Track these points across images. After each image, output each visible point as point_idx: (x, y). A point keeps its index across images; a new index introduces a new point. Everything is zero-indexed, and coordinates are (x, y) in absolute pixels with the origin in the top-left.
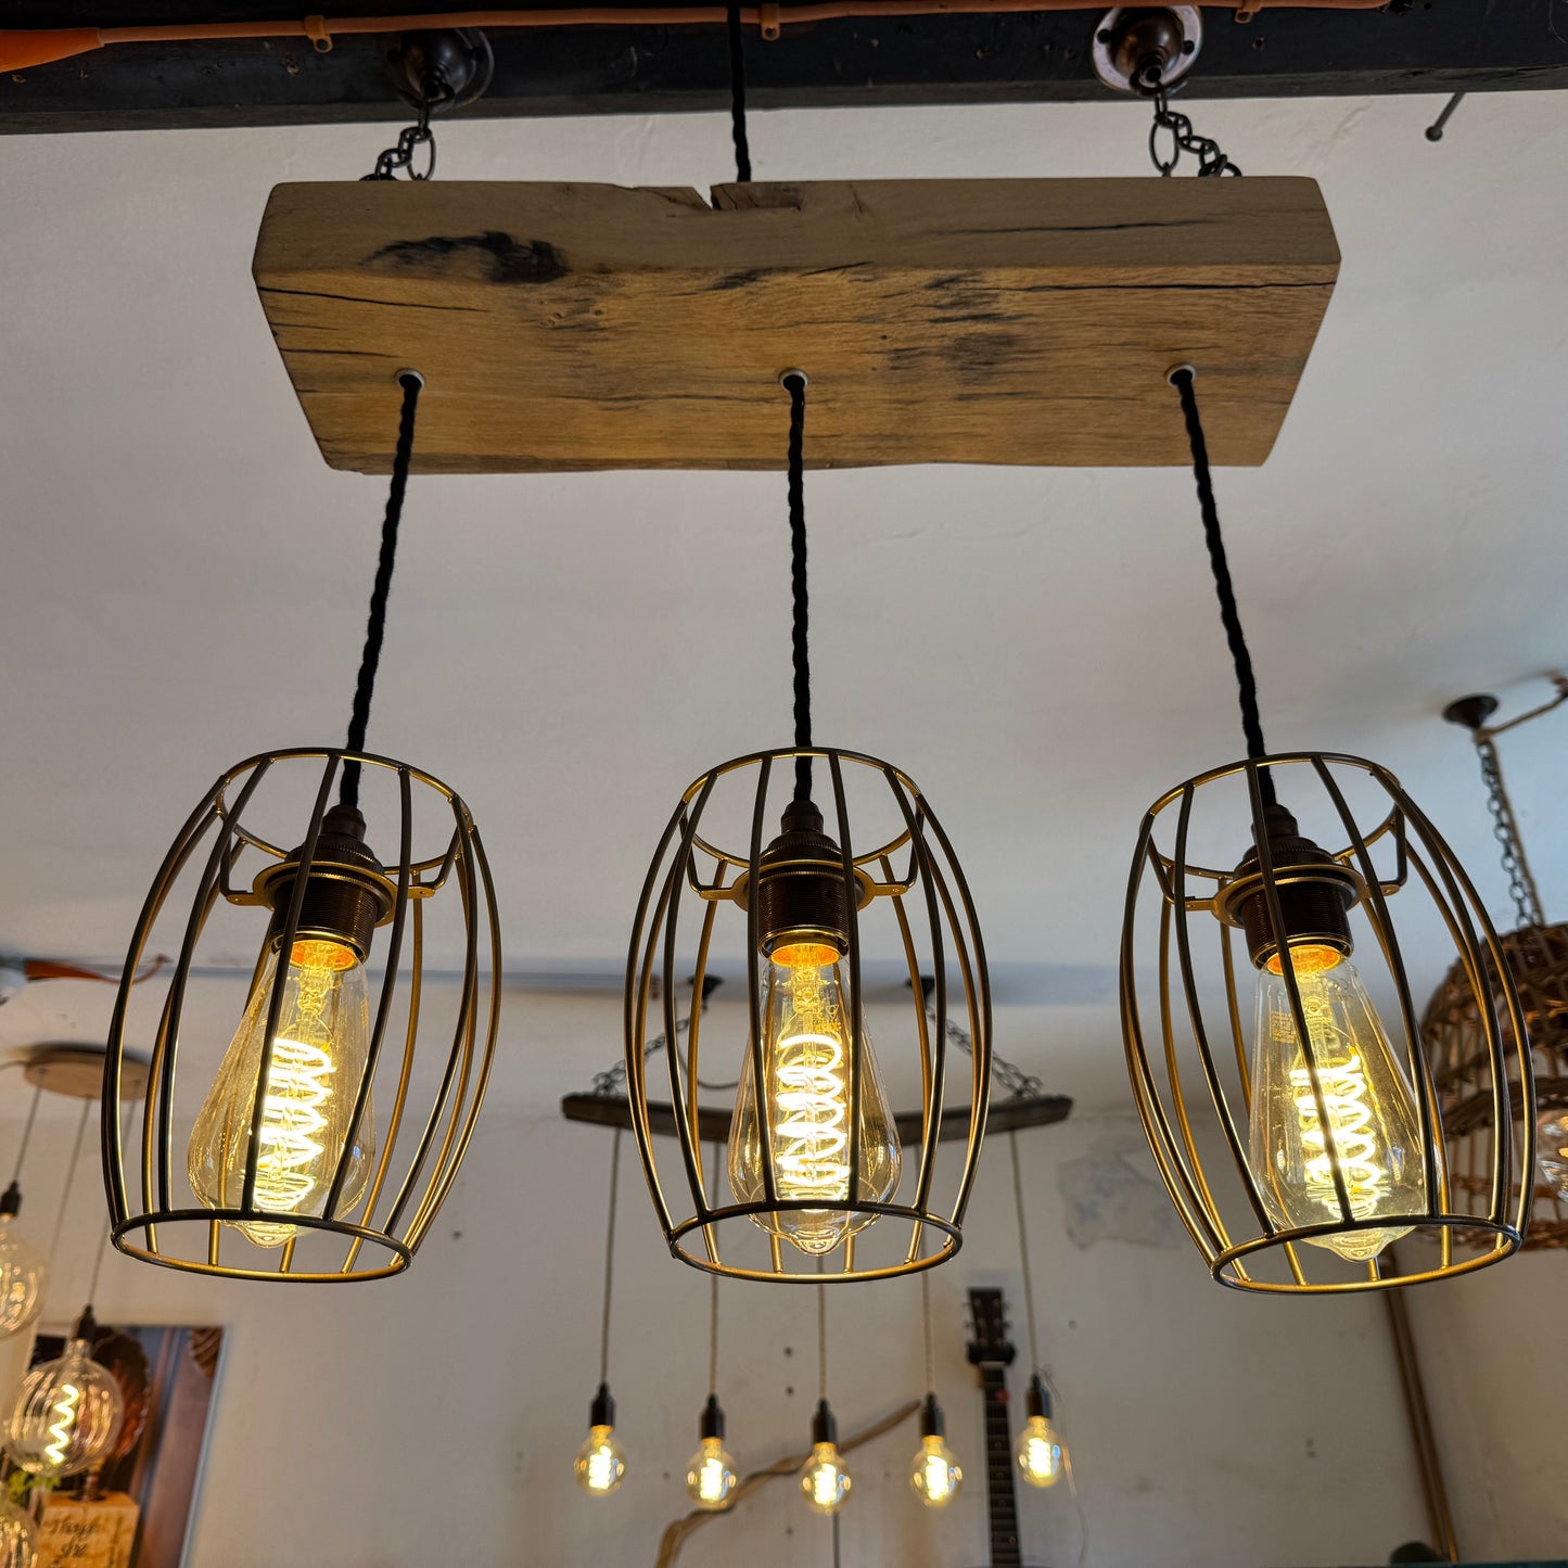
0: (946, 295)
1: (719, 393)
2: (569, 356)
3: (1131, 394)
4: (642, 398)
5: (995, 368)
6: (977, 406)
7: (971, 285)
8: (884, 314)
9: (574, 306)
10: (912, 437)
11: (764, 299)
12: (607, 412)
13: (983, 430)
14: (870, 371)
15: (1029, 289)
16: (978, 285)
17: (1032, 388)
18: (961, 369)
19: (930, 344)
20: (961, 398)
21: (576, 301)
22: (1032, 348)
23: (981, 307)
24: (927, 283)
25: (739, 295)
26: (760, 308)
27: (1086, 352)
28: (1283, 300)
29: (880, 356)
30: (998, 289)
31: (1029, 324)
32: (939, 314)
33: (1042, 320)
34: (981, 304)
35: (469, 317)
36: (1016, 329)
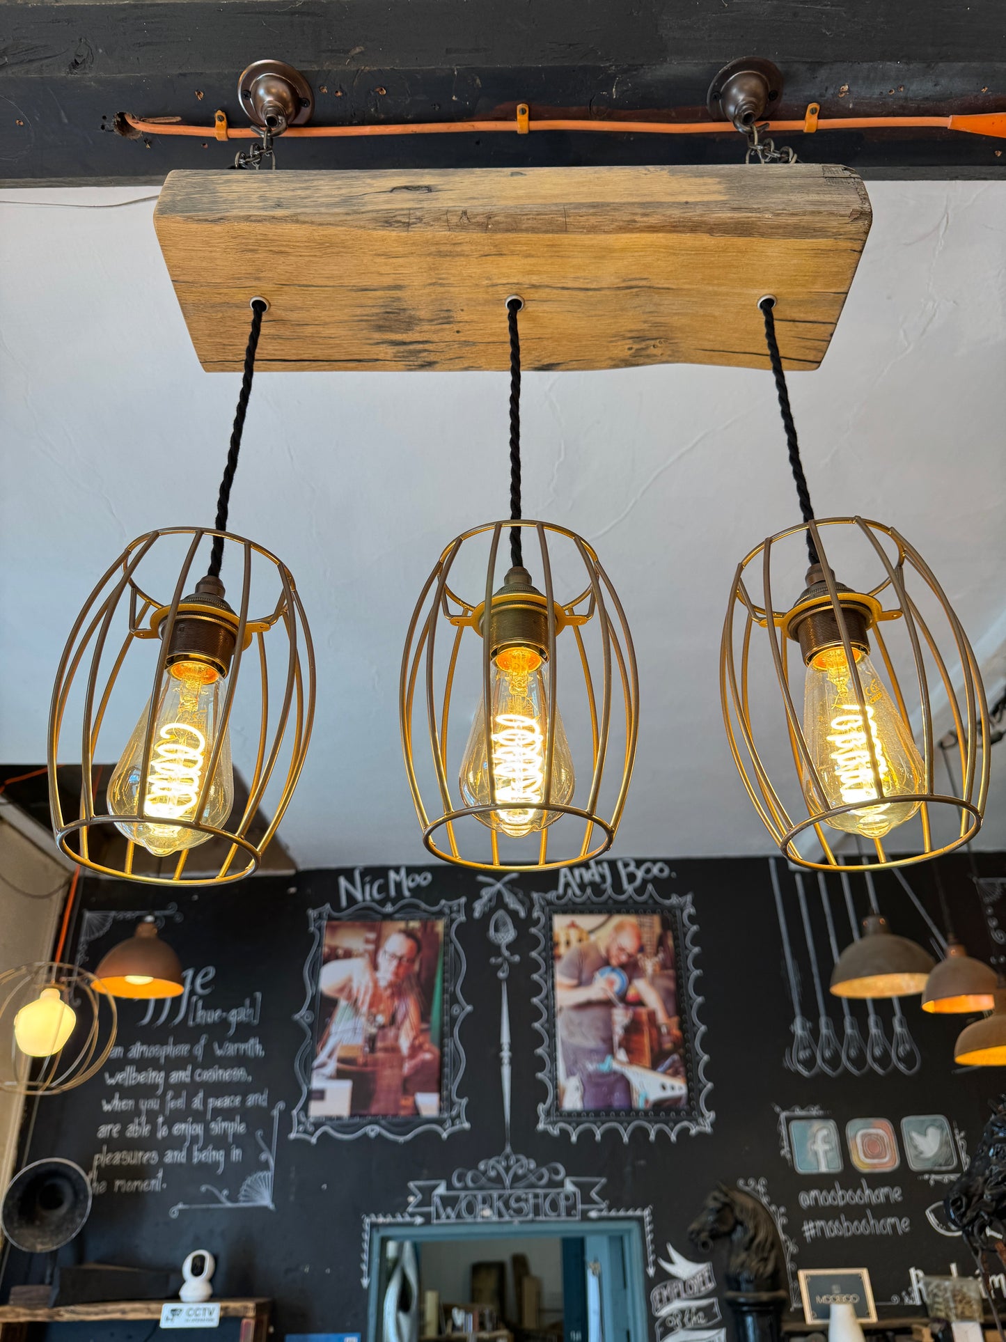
0: (424, 357)
1: (565, 292)
2: (658, 320)
3: (286, 288)
4: (618, 288)
5: (383, 310)
6: (388, 281)
7: (411, 363)
8: (459, 347)
9: (644, 353)
10: (429, 254)
11: (532, 357)
12: (645, 276)
13: (378, 260)
14: (465, 308)
15: (377, 360)
16: (408, 363)
17: (354, 294)
18: (404, 309)
19: (429, 327)
20: (398, 287)
21: (641, 356)
22: (364, 323)
23: (402, 350)
24: (437, 365)
25: (546, 360)
26: (533, 352)
27: (328, 320)
28: (225, 353)
29: (459, 319)
30: (395, 361)
31: (370, 339)
32: (427, 346)
33: (364, 341)
34: (403, 352)
35: (708, 345)
36: (377, 336)
